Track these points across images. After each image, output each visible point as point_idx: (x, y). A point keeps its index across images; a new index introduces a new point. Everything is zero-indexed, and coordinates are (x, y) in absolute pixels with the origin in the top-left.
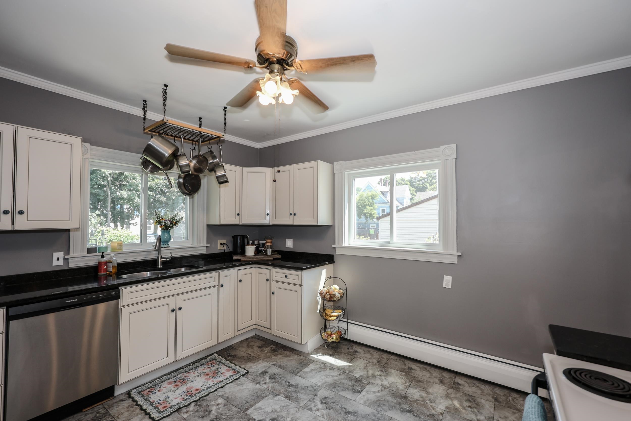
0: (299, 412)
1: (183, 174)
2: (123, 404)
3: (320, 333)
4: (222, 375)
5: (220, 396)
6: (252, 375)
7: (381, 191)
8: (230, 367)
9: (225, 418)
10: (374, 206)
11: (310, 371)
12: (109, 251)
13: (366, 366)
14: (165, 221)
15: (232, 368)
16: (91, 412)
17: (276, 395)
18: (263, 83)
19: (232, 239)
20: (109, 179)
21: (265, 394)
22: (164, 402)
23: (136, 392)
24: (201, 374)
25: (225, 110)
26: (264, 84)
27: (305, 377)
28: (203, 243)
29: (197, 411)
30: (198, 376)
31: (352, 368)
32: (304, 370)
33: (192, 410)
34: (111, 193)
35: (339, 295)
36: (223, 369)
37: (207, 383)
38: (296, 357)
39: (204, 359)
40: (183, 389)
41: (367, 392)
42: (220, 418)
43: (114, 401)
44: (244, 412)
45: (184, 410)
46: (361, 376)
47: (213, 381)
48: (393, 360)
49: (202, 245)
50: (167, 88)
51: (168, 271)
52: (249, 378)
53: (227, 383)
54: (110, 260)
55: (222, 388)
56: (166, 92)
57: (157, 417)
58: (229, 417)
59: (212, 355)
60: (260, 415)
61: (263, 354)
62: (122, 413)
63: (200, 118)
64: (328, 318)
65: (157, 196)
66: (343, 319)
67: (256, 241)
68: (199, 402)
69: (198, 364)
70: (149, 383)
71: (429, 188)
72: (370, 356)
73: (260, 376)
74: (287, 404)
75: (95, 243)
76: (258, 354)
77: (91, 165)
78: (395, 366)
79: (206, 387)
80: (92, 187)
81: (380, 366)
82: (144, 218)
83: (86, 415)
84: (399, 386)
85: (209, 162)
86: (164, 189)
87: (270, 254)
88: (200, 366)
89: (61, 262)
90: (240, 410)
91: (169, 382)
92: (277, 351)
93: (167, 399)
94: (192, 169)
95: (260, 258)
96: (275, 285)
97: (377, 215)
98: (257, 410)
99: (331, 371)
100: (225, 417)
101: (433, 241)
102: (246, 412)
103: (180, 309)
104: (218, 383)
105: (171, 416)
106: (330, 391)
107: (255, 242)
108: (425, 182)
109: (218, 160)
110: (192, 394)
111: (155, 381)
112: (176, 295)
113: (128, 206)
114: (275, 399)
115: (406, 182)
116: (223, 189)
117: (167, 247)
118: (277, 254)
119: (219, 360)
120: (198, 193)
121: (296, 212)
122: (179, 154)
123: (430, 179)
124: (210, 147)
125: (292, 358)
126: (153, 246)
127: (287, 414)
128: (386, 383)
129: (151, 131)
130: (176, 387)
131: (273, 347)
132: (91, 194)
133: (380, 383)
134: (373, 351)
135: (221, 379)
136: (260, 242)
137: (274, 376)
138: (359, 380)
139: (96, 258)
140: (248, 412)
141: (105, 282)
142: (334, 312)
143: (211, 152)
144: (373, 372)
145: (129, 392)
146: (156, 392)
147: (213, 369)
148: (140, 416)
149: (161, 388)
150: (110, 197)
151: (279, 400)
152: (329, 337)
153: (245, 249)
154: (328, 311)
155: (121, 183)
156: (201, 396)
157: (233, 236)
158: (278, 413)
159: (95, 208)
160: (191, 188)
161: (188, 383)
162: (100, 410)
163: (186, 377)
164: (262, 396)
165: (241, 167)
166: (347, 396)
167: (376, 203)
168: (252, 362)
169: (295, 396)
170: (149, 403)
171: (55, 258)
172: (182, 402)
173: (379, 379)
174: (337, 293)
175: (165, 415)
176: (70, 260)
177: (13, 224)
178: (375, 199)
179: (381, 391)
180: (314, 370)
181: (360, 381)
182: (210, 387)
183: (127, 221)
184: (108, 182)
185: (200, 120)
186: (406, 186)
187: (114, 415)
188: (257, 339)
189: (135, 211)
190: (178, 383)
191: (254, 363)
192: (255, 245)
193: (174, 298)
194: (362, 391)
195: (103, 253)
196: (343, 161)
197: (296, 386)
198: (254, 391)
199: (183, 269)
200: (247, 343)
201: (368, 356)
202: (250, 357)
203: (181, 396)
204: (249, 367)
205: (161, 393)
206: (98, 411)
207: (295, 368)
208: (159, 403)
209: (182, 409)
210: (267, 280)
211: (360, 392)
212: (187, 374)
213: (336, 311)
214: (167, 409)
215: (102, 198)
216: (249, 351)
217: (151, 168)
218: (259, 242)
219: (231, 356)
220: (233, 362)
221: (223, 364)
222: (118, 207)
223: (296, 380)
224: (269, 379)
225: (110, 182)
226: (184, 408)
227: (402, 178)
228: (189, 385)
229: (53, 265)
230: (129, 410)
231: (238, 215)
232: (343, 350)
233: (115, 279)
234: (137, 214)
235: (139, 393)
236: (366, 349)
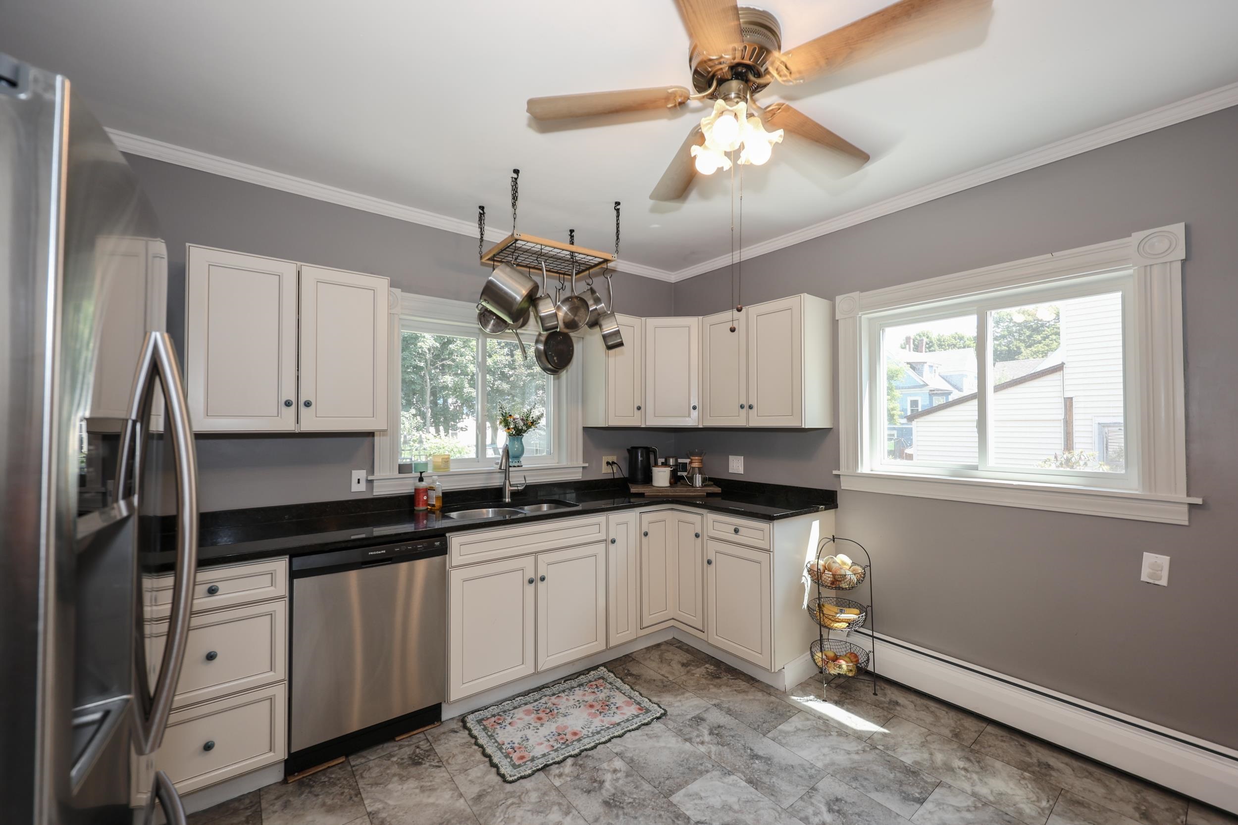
0: (780, 821)
1: (545, 333)
2: (456, 739)
3: (809, 652)
4: (618, 712)
5: (617, 754)
6: (675, 721)
7: (908, 363)
8: (630, 698)
9: (630, 803)
10: (894, 393)
11: (795, 732)
12: (430, 471)
13: (924, 740)
14: (514, 419)
15: (635, 700)
16: (407, 743)
17: (726, 772)
18: (709, 124)
19: (627, 455)
20: (428, 356)
21: (705, 767)
22: (520, 748)
23: (475, 719)
24: (579, 703)
25: (618, 207)
26: (709, 126)
27: (785, 744)
28: (577, 461)
29: (577, 777)
30: (575, 706)
31: (892, 741)
32: (780, 727)
33: (569, 774)
34: (431, 380)
35: (854, 578)
36: (619, 699)
37: (591, 722)
38: (759, 695)
39: (583, 674)
40: (550, 727)
41: (939, 804)
42: (621, 801)
43: (442, 729)
44: (665, 797)
45: (555, 770)
46: (916, 763)
47: (603, 721)
48: (994, 737)
49: (575, 464)
50: (518, 175)
51: (520, 509)
52: (670, 727)
53: (629, 729)
54: (432, 486)
55: (619, 739)
56: (517, 183)
57: (510, 776)
58: (637, 801)
59: (598, 668)
60: (699, 810)
61: (691, 679)
62: (454, 756)
63: (572, 231)
64: (828, 623)
65: (496, 383)
66: (862, 630)
67: (671, 460)
68: (579, 758)
69: (574, 683)
70: (495, 707)
71: (1024, 353)
72: (933, 719)
73: (691, 726)
74: (753, 797)
75: (410, 457)
76: (683, 678)
77: (403, 325)
78: (1000, 752)
79: (591, 730)
80: (404, 372)
81: (962, 747)
82: (482, 415)
83: (401, 747)
84: (1022, 806)
85: (590, 309)
86: (506, 370)
87: (700, 484)
88: (578, 688)
89: (362, 487)
90: (657, 792)
91: (526, 710)
92: (719, 678)
93: (525, 743)
94: (561, 324)
95: (680, 491)
96: (713, 546)
97: (900, 411)
98: (691, 797)
99: (842, 739)
100: (631, 800)
101: (1058, 467)
102: (671, 799)
103: (543, 579)
104: (612, 726)
105: (533, 778)
106: (847, 787)
107: (669, 461)
108: (1015, 339)
109: (603, 305)
110: (567, 740)
111: (503, 704)
112: (536, 553)
113: (455, 400)
114: (726, 780)
115: (968, 342)
116: (611, 360)
117: (518, 466)
118: (712, 485)
119: (610, 680)
120: (567, 371)
121: (753, 401)
122: (538, 295)
123: (1028, 333)
124: (590, 281)
125: (752, 697)
126: (497, 464)
127: (755, 820)
128: (983, 791)
129: (492, 259)
130: (538, 721)
131: (711, 668)
132: (404, 381)
133: (967, 787)
134: (937, 708)
135: (617, 719)
136: (680, 461)
137: (719, 729)
138: (913, 772)
139: (411, 481)
140: (676, 798)
141: (425, 522)
142: (841, 612)
143: (593, 291)
144: (945, 759)
145: (464, 717)
146: (505, 726)
147: (602, 696)
148: (481, 766)
149: (515, 719)
150: (429, 384)
151: (734, 785)
152: (831, 664)
153: (652, 473)
154: (830, 609)
155: (444, 362)
156: (582, 748)
157: (629, 448)
158: (736, 815)
159: (409, 404)
160: (557, 359)
161: (558, 718)
162: (420, 742)
163: (554, 704)
164: (699, 769)
165: (643, 319)
166: (889, 805)
167: (898, 388)
168: (672, 694)
169: (768, 783)
170: (496, 744)
171: (354, 481)
172: (550, 754)
173: (964, 778)
174: (848, 573)
175: (523, 774)
176: (376, 484)
177: (298, 423)
178: (895, 378)
179: (973, 808)
180: (803, 730)
181: (915, 773)
182: (598, 733)
183: (453, 423)
184: (426, 361)
185: (571, 234)
186: (967, 350)
187: (442, 757)
188: (676, 647)
189: (465, 408)
190: (542, 715)
191: (676, 696)
192: (669, 466)
193: (532, 558)
194: (925, 800)
195: (421, 473)
196: (858, 292)
197: (768, 760)
198: (682, 756)
199: (545, 507)
200: (659, 653)
201: (929, 719)
202: (667, 682)
203: (549, 740)
204: (667, 704)
205: (515, 729)
206: (417, 745)
207: (761, 720)
208: (513, 748)
209: (552, 767)
210: (697, 536)
211: (921, 801)
212: (555, 698)
213: (847, 610)
214: (526, 762)
215: (418, 388)
216: (665, 670)
217: (494, 325)
218: (676, 460)
219: (631, 675)
220: (637, 688)
221: (618, 688)
222: (440, 402)
223: (764, 746)
224: (710, 734)
225: (429, 362)
226: (554, 765)
227: (956, 333)
228: (561, 721)
229: (353, 490)
230: (465, 752)
231: (639, 408)
232: (862, 694)
233: (440, 518)
234: (466, 413)
235: (480, 722)
236: (920, 701)
